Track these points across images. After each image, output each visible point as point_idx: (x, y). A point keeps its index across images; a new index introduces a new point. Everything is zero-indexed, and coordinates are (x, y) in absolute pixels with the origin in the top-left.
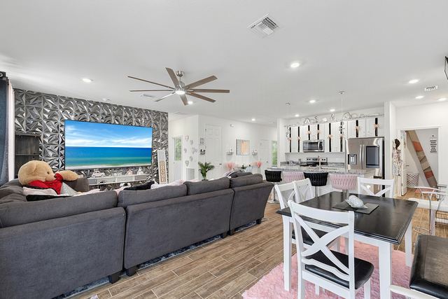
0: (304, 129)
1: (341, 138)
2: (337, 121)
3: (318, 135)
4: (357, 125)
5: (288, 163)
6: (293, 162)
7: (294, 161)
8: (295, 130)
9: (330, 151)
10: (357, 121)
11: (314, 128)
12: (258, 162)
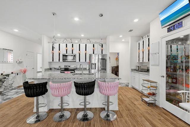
0: (63, 46)
1: (86, 54)
2: (83, 43)
3: (72, 50)
4: (94, 47)
5: (51, 69)
6: (55, 69)
7: (55, 67)
8: (56, 46)
9: (80, 61)
10: (94, 45)
11: (69, 46)
12: (23, 69)
